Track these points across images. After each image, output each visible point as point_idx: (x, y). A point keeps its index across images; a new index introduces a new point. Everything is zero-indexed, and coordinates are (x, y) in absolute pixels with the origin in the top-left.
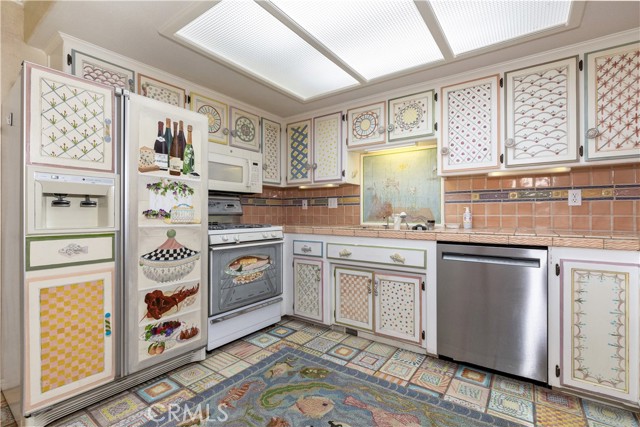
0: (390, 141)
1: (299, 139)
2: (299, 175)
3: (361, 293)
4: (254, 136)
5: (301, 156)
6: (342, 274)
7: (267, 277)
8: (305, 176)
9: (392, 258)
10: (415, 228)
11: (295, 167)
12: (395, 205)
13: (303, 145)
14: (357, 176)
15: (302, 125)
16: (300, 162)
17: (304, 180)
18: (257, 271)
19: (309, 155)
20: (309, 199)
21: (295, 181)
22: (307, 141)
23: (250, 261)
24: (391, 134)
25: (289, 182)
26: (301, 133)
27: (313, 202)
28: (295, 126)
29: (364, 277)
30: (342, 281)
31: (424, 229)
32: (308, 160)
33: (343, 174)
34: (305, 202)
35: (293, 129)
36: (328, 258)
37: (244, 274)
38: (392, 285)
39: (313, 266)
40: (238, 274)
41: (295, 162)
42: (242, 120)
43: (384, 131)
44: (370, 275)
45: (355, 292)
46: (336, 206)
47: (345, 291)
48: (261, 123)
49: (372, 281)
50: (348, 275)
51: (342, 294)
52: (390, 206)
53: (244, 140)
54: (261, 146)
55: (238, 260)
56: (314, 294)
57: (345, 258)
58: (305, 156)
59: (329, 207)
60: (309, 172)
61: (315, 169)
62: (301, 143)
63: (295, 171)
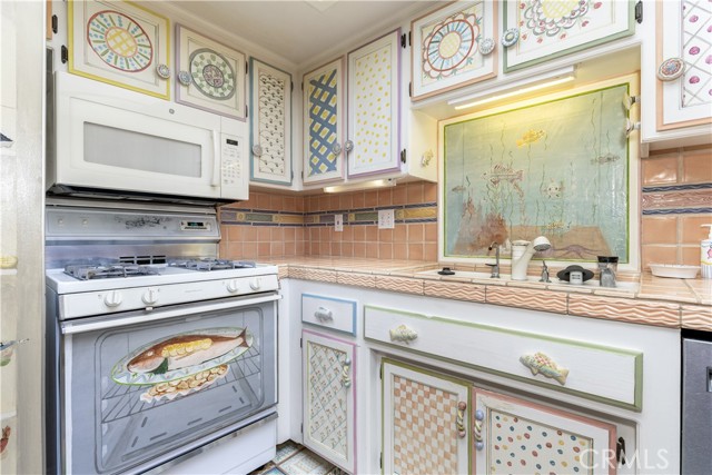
0: (508, 71)
1: (323, 100)
2: (324, 167)
3: (440, 429)
4: (233, 90)
5: (326, 130)
6: (396, 377)
7: (241, 376)
8: (332, 167)
9: (526, 363)
10: (565, 276)
11: (315, 152)
12: (513, 221)
13: (329, 108)
14: (433, 162)
15: (327, 71)
16: (323, 142)
17: (332, 175)
18: (211, 365)
19: (339, 128)
20: (345, 213)
21: (317, 178)
22: (337, 100)
23: (191, 346)
24: (511, 53)
25: (307, 180)
26: (326, 88)
27: (352, 218)
28: (316, 76)
29: (447, 393)
30: (397, 393)
31: (587, 275)
32: (338, 136)
33: (403, 158)
34: (339, 218)
35: (313, 82)
36: (366, 339)
37: (174, 376)
38: (521, 427)
39: (339, 353)
40: (158, 379)
41: (317, 143)
42: (207, 55)
43: (494, 50)
44: (462, 392)
45: (427, 424)
46: (392, 225)
47: (403, 416)
48: (248, 68)
49: (467, 408)
50: (409, 381)
51: (396, 422)
52: (501, 223)
53: (210, 95)
54: (248, 112)
55: (157, 348)
56: (339, 412)
57: (403, 344)
58: (333, 129)
59: (380, 227)
60: (340, 159)
61: (349, 152)
62: (325, 106)
63: (316, 160)
